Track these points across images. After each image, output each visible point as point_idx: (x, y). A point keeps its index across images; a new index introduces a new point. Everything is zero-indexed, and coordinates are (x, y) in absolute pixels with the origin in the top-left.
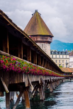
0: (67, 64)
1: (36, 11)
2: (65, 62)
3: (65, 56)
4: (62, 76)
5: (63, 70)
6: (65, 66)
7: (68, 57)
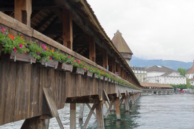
0: (144, 79)
1: (118, 31)
2: (143, 77)
3: (142, 72)
4: (141, 90)
5: (141, 84)
6: (143, 81)
7: (145, 72)
